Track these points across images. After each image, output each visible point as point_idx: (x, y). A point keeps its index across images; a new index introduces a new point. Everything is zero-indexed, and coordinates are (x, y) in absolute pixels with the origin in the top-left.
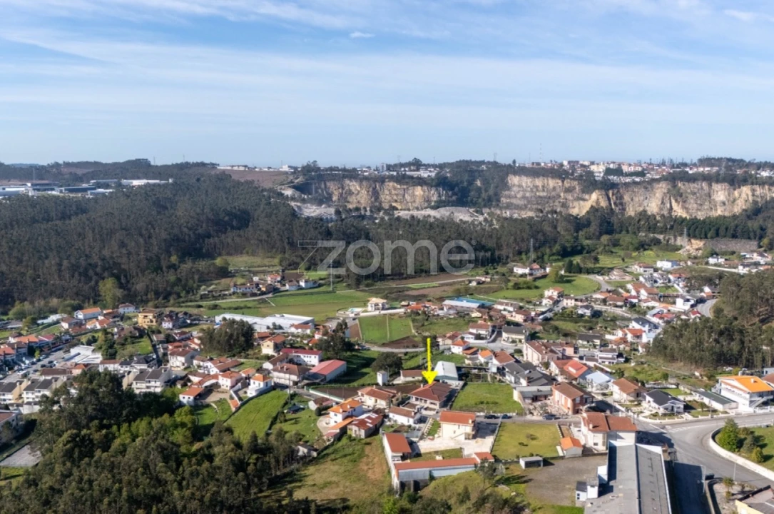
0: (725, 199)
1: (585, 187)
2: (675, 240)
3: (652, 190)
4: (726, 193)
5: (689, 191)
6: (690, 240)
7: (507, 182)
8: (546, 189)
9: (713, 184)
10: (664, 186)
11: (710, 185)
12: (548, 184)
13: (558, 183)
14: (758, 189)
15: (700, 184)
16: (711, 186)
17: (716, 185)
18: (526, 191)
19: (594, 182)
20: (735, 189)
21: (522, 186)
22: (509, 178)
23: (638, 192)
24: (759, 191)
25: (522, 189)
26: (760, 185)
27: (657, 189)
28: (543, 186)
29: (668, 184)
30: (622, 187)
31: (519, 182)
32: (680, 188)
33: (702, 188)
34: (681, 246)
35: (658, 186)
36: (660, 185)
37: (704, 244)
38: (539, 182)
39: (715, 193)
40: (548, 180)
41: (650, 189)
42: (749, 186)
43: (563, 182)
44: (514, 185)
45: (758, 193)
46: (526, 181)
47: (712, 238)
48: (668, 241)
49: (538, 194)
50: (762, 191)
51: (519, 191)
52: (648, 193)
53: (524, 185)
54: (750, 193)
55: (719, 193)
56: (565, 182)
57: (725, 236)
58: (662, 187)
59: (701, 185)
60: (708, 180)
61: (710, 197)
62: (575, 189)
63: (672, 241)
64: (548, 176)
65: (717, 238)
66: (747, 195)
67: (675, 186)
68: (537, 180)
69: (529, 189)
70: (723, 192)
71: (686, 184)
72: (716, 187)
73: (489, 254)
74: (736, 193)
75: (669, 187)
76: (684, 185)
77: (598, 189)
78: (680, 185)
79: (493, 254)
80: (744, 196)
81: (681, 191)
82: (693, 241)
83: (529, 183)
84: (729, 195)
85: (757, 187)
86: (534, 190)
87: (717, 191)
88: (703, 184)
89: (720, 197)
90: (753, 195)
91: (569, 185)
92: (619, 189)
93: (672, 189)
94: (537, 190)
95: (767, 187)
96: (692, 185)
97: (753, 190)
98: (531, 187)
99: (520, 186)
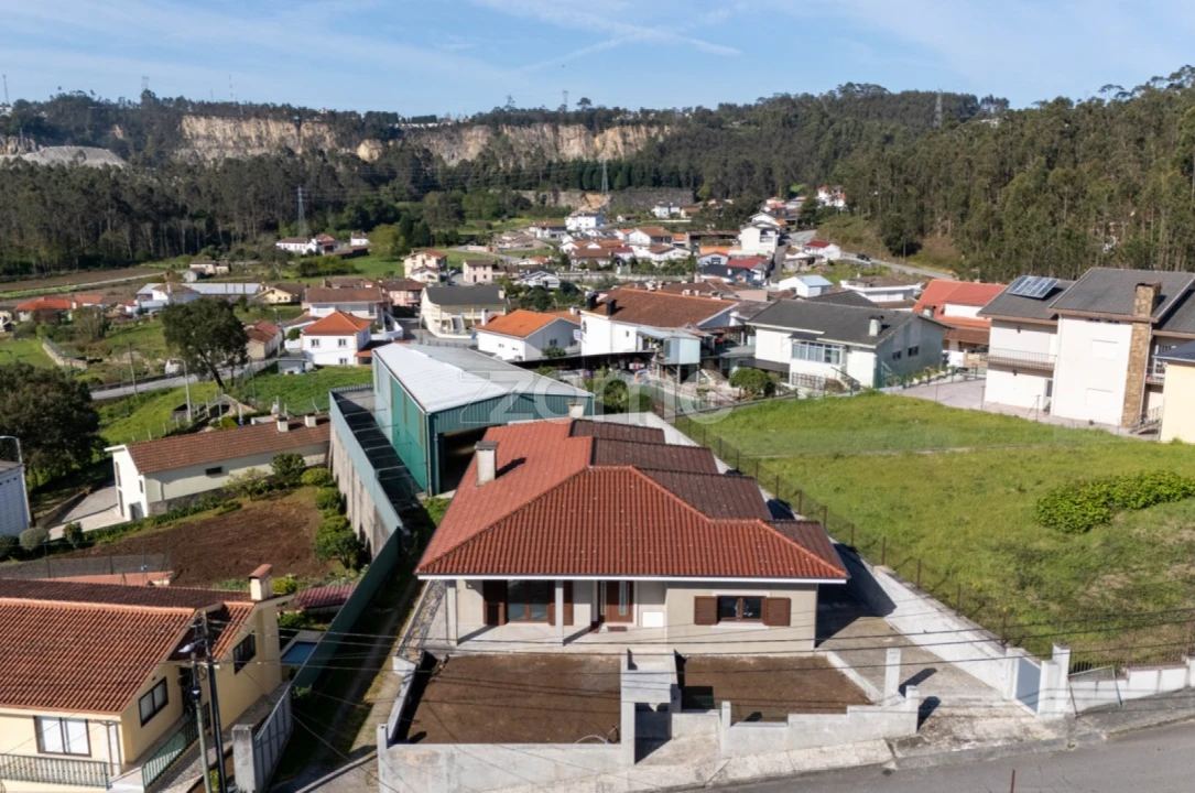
0: (581, 153)
1: (343, 135)
2: (557, 199)
3: (461, 142)
4: (583, 142)
5: (522, 141)
6: (583, 195)
7: (182, 131)
8: (265, 143)
9: (560, 127)
10: (480, 133)
11: (556, 130)
12: (268, 133)
13: (288, 130)
14: (631, 133)
15: (539, 128)
16: (558, 130)
17: (565, 129)
18: (227, 148)
19: (359, 125)
20: (595, 136)
21: (215, 138)
22: (184, 123)
23: (438, 145)
24: (632, 135)
25: (215, 145)
26: (633, 125)
27: (469, 140)
28: (259, 137)
29: (487, 131)
30: (410, 135)
31: (206, 130)
32: (507, 136)
33: (543, 136)
34: (569, 207)
35: (469, 134)
36: (474, 133)
37: (611, 200)
38: (249, 129)
39: (566, 143)
40: (267, 125)
41: (456, 139)
42: (617, 128)
43: (298, 127)
44: (198, 137)
45: (630, 139)
46: (222, 128)
47: (622, 188)
48: (543, 202)
49: (250, 152)
50: (636, 136)
51: (210, 148)
52: (454, 147)
53: (218, 134)
54: (619, 140)
55: (572, 142)
56: (303, 128)
57: (642, 184)
58: (477, 137)
59: (542, 130)
60: (551, 121)
61: (557, 150)
62: (324, 139)
63: (550, 201)
64: (266, 117)
65: (630, 188)
66: (615, 143)
67: (498, 134)
68: (244, 125)
69: (230, 143)
70: (577, 140)
71: (517, 128)
72: (566, 132)
73: (201, 224)
74: (597, 141)
75: (490, 135)
76: (513, 130)
77: (370, 138)
78: (505, 131)
79: (211, 225)
80: (610, 145)
81: (511, 142)
82: (590, 196)
83: (228, 132)
84: (587, 144)
85: (629, 130)
86: (242, 145)
87: (568, 140)
88: (545, 129)
89: (573, 149)
90: (625, 143)
91: (311, 133)
92: (405, 140)
93: (494, 138)
94: (248, 145)
95: (643, 128)
96: (526, 131)
97: (624, 135)
98: (235, 138)
99: (209, 137)
